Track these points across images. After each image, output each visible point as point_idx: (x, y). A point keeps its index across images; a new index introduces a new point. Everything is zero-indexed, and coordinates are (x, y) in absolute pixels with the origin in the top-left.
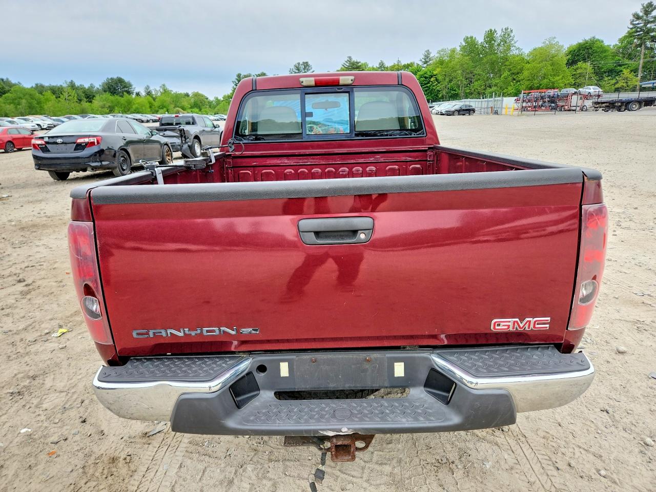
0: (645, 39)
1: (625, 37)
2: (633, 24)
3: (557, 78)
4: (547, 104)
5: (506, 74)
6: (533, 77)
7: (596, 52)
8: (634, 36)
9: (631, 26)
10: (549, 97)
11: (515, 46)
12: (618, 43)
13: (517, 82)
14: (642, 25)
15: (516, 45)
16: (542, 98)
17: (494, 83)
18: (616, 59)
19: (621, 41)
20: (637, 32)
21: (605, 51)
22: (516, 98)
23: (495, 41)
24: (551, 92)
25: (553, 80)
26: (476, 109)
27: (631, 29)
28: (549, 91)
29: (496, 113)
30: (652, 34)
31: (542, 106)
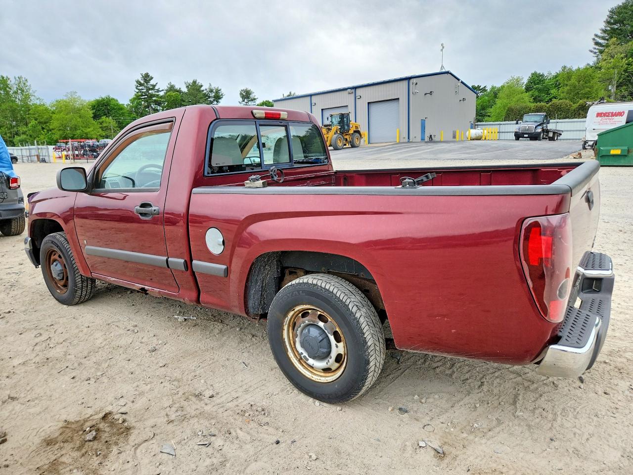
0: (150, 102)
1: (134, 99)
2: (138, 89)
3: (88, 130)
4: (88, 153)
5: (33, 122)
6: (63, 127)
7: (114, 109)
8: (141, 99)
9: (137, 91)
10: (89, 146)
11: (34, 96)
12: (130, 103)
13: (48, 131)
14: (145, 90)
15: (35, 94)
16: (82, 147)
17: (21, 131)
18: (131, 116)
19: (132, 101)
20: (142, 95)
21: (121, 109)
22: (54, 146)
23: (10, 89)
24: (91, 142)
25: (86, 131)
26: (18, 157)
27: (138, 93)
28: (88, 141)
29: (44, 161)
30: (154, 99)
31: (84, 155)
